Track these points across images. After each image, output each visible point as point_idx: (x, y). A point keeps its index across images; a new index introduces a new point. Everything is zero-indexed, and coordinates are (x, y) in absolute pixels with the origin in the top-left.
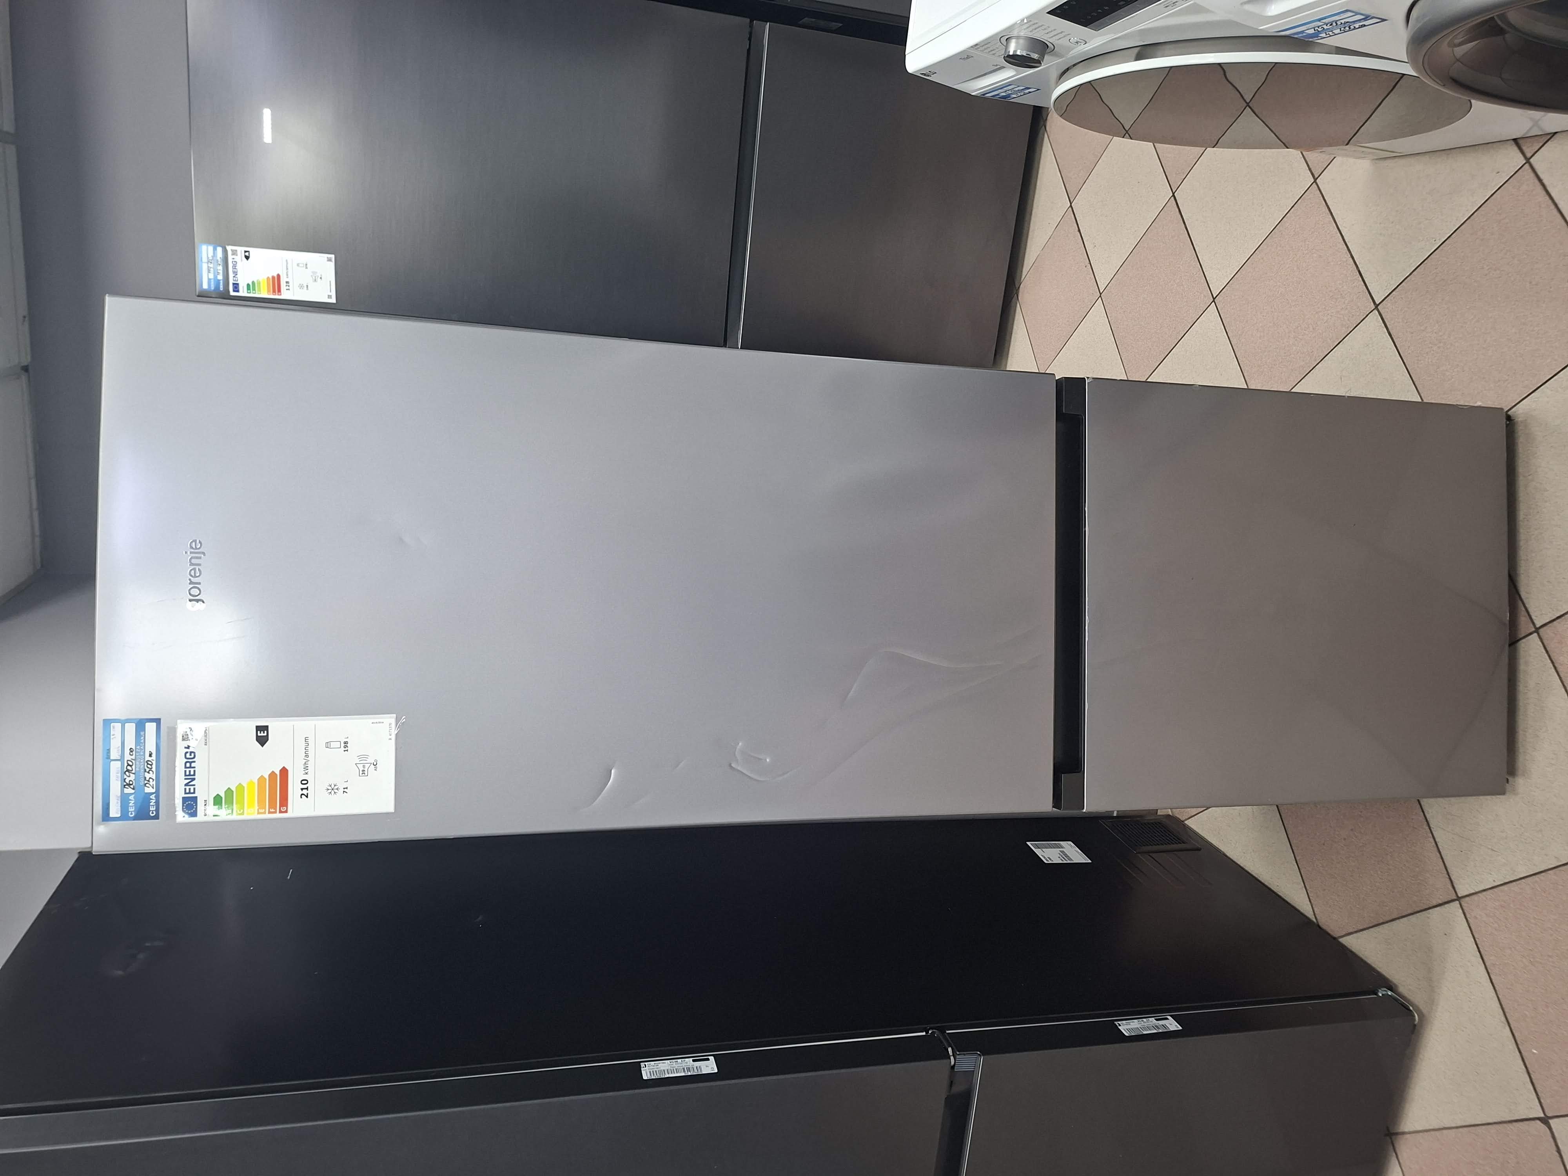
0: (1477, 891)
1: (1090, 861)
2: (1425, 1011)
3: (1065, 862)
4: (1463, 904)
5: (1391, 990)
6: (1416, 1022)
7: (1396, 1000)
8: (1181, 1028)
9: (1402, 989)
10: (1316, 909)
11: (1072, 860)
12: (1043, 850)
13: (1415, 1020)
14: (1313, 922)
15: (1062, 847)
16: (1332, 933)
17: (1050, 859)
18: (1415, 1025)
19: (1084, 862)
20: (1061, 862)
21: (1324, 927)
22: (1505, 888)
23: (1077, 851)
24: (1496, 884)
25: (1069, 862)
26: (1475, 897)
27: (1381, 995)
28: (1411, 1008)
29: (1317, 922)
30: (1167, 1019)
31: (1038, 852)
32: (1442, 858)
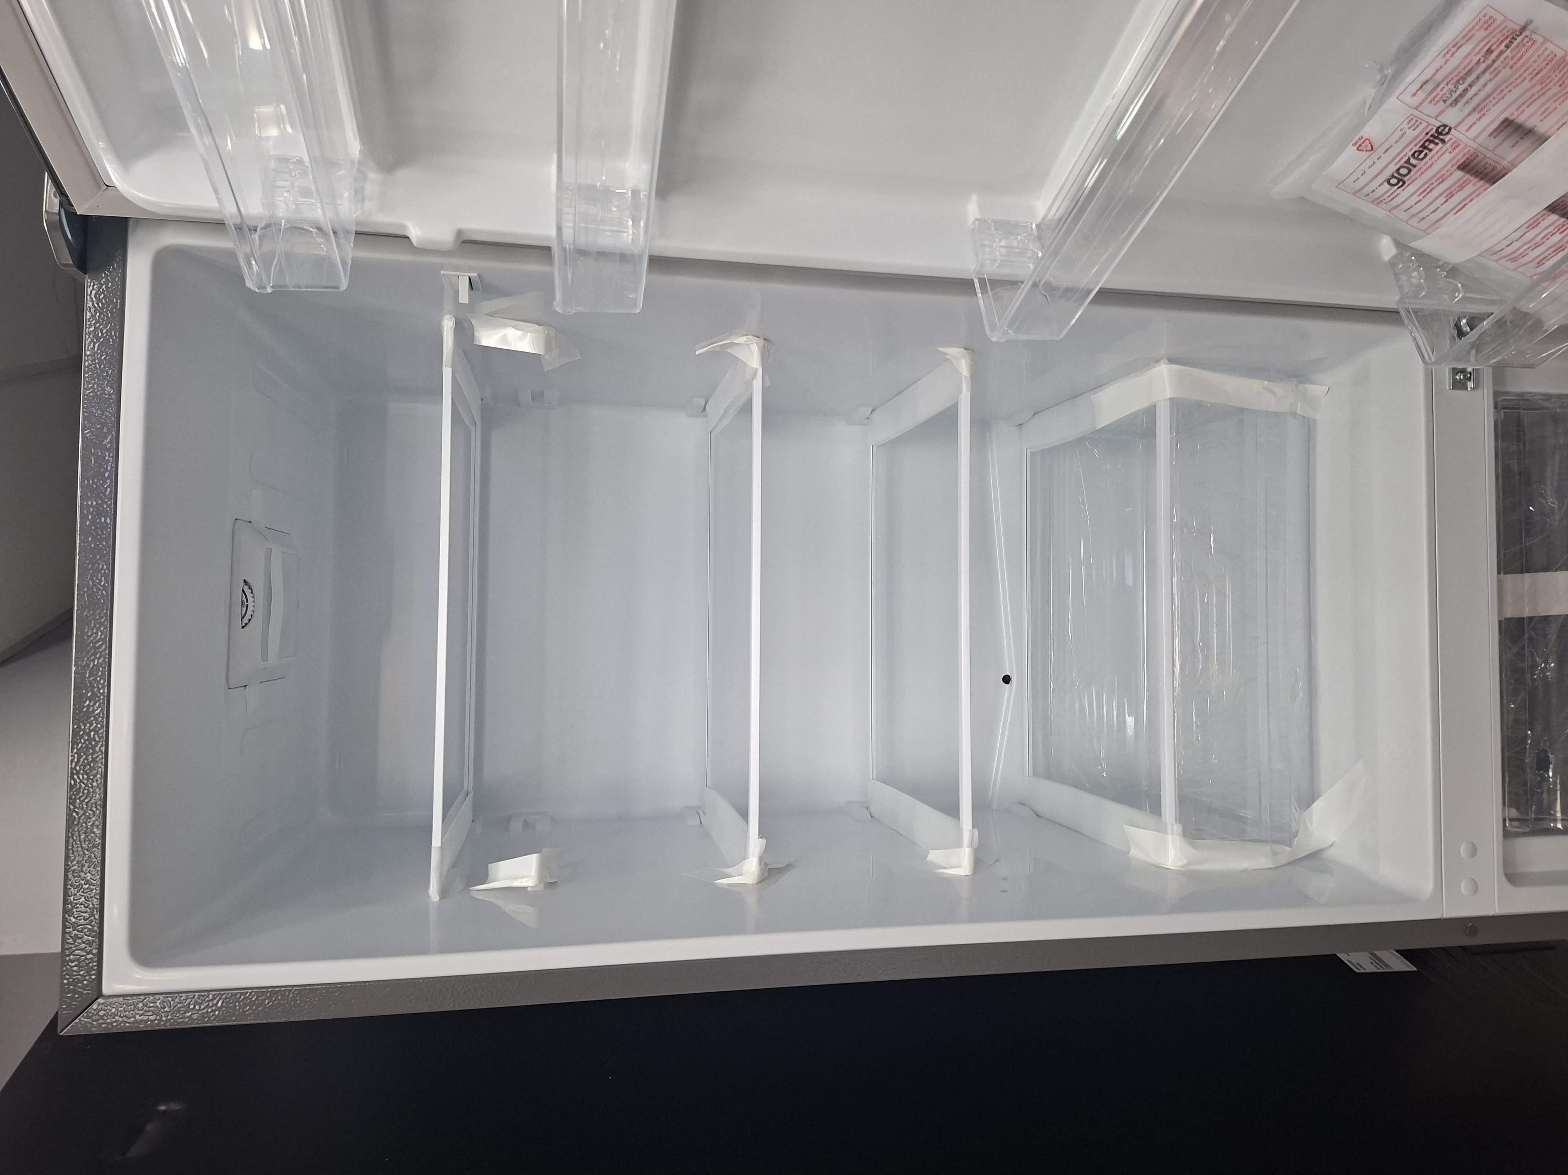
1: (1413, 968)
3: (1381, 970)
11: (1389, 967)
17: (1361, 967)
19: (1407, 969)
20: (1377, 971)
25: (1386, 970)
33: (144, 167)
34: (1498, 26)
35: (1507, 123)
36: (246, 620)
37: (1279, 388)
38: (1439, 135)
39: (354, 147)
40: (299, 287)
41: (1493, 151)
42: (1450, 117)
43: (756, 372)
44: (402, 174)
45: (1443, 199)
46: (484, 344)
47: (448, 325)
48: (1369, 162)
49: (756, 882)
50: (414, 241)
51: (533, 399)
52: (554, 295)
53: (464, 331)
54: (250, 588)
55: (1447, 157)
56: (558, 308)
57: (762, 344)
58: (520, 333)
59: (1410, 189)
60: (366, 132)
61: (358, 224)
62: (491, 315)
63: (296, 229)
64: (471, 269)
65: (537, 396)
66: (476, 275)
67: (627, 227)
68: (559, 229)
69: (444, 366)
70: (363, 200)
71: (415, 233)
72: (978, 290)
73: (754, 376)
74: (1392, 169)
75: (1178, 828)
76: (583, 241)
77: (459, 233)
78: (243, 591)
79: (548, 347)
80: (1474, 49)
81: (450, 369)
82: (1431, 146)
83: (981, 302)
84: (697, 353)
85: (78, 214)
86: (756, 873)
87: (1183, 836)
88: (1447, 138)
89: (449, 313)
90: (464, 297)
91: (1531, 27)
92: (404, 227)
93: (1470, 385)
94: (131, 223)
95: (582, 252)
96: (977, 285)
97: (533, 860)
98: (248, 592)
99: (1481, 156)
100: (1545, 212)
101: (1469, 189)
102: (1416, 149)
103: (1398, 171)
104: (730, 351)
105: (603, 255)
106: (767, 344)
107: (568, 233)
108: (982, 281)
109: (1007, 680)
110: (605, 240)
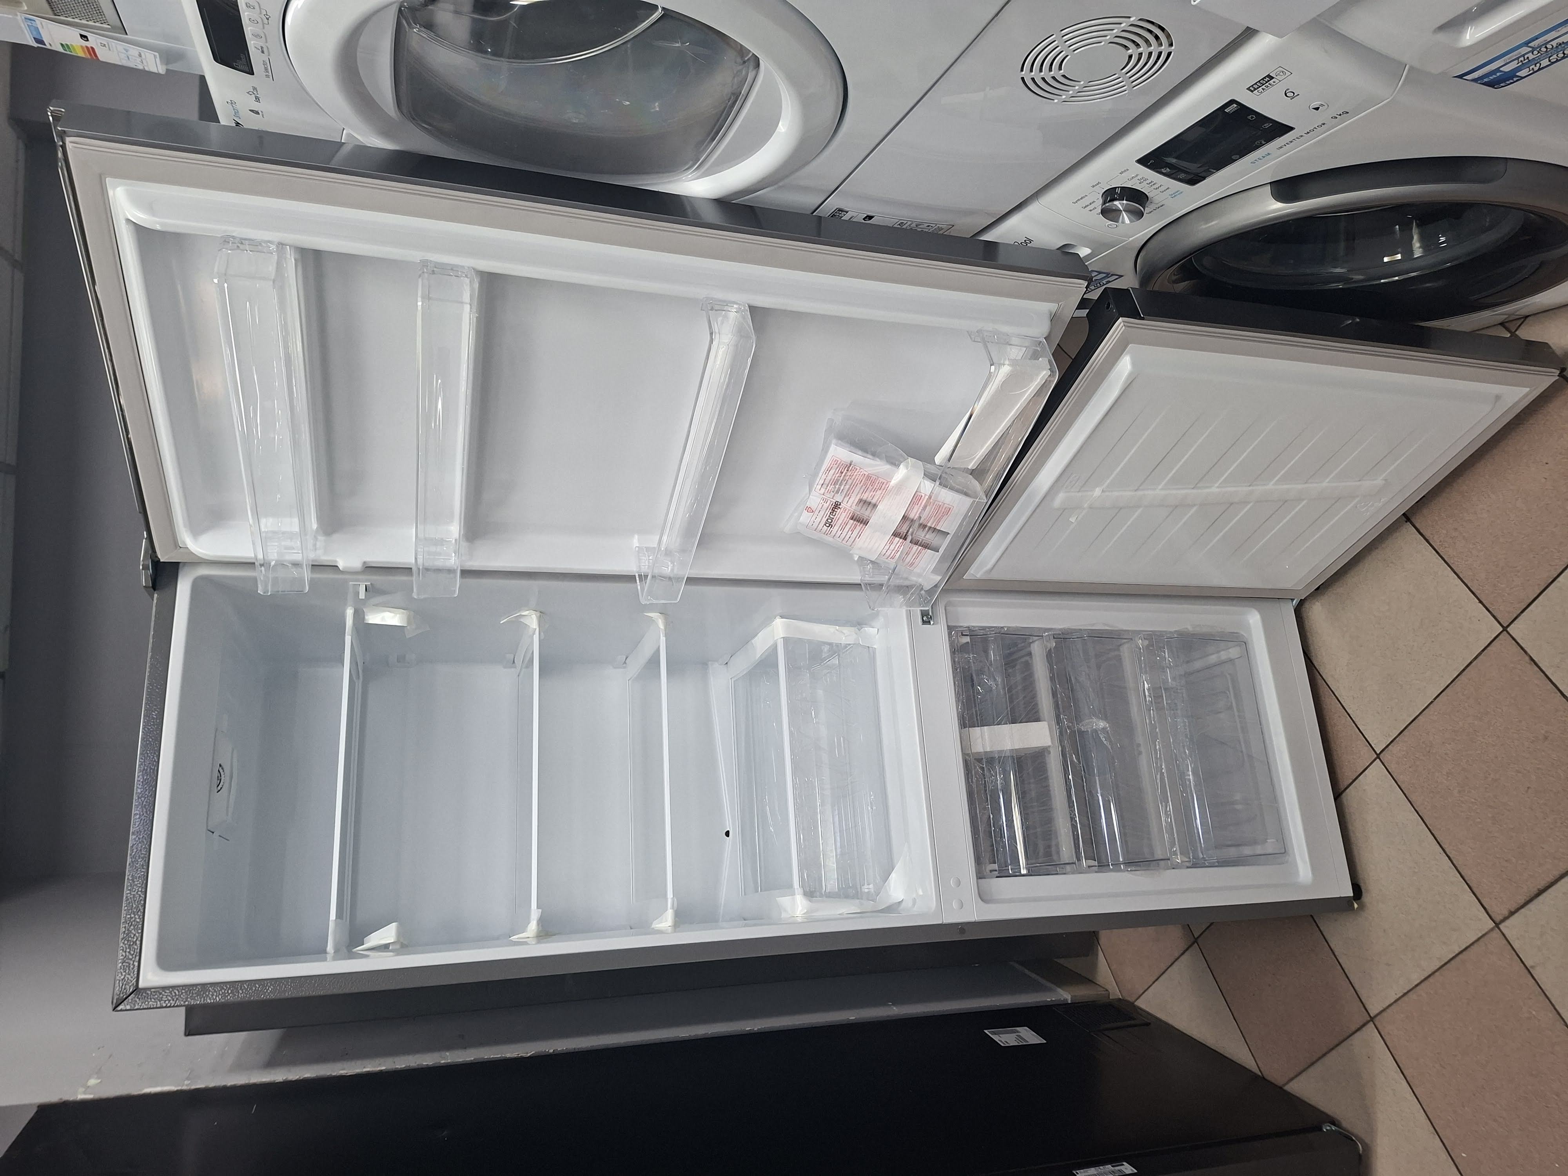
0: (1384, 1007)
1: (1045, 1042)
2: (1367, 1141)
3: (1021, 1044)
4: (1376, 1023)
5: (1334, 1125)
6: (1361, 1152)
7: (1340, 1133)
8: (1136, 1171)
9: (1345, 1124)
10: (1258, 1063)
11: (1027, 1042)
12: (1001, 1035)
13: (1360, 1150)
14: (1259, 1076)
15: (1018, 1032)
16: (1276, 1083)
17: (1007, 1042)
18: (1360, 1156)
19: (1039, 1042)
20: (1017, 1044)
21: (1269, 1078)
22: (1405, 998)
23: (1034, 1035)
24: (1398, 997)
25: (1025, 1043)
26: (1384, 1014)
27: (1325, 1130)
28: (1354, 1138)
29: (1262, 1075)
30: (1123, 1165)
31: (995, 1038)
32: (1351, 983)
33: (205, 538)
34: (840, 463)
35: (860, 500)
36: (219, 788)
37: (846, 630)
38: (837, 506)
39: (315, 526)
40: (285, 592)
41: (859, 512)
42: (838, 498)
43: (535, 632)
44: (336, 536)
45: (850, 533)
46: (370, 622)
47: (350, 612)
48: (814, 517)
49: (535, 935)
50: (341, 568)
51: (398, 661)
52: (413, 590)
53: (359, 615)
54: (222, 769)
55: (844, 515)
56: (415, 596)
57: (539, 615)
58: (392, 615)
59: (836, 528)
60: (320, 519)
61: (312, 561)
62: (376, 605)
63: (281, 564)
64: (367, 581)
65: (401, 659)
66: (369, 583)
67: (452, 557)
68: (416, 559)
69: (346, 634)
70: (316, 549)
71: (341, 565)
72: (638, 581)
73: (534, 634)
74: (824, 520)
75: (800, 891)
76: (429, 564)
77: (365, 563)
78: (219, 771)
79: (409, 622)
80: (835, 472)
81: (350, 637)
82: (836, 510)
83: (639, 587)
84: (501, 622)
85: (161, 561)
86: (535, 931)
87: (804, 895)
88: (841, 507)
89: (352, 606)
90: (362, 595)
91: (853, 463)
92: (336, 561)
93: (932, 623)
94: (181, 565)
95: (427, 570)
96: (637, 579)
97: (393, 926)
98: (221, 771)
99: (856, 515)
100: (892, 537)
101: (858, 528)
102: (830, 511)
103: (827, 520)
104: (522, 620)
105: (438, 570)
106: (542, 615)
107: (420, 561)
108: (640, 576)
109: (727, 834)
110: (439, 563)
